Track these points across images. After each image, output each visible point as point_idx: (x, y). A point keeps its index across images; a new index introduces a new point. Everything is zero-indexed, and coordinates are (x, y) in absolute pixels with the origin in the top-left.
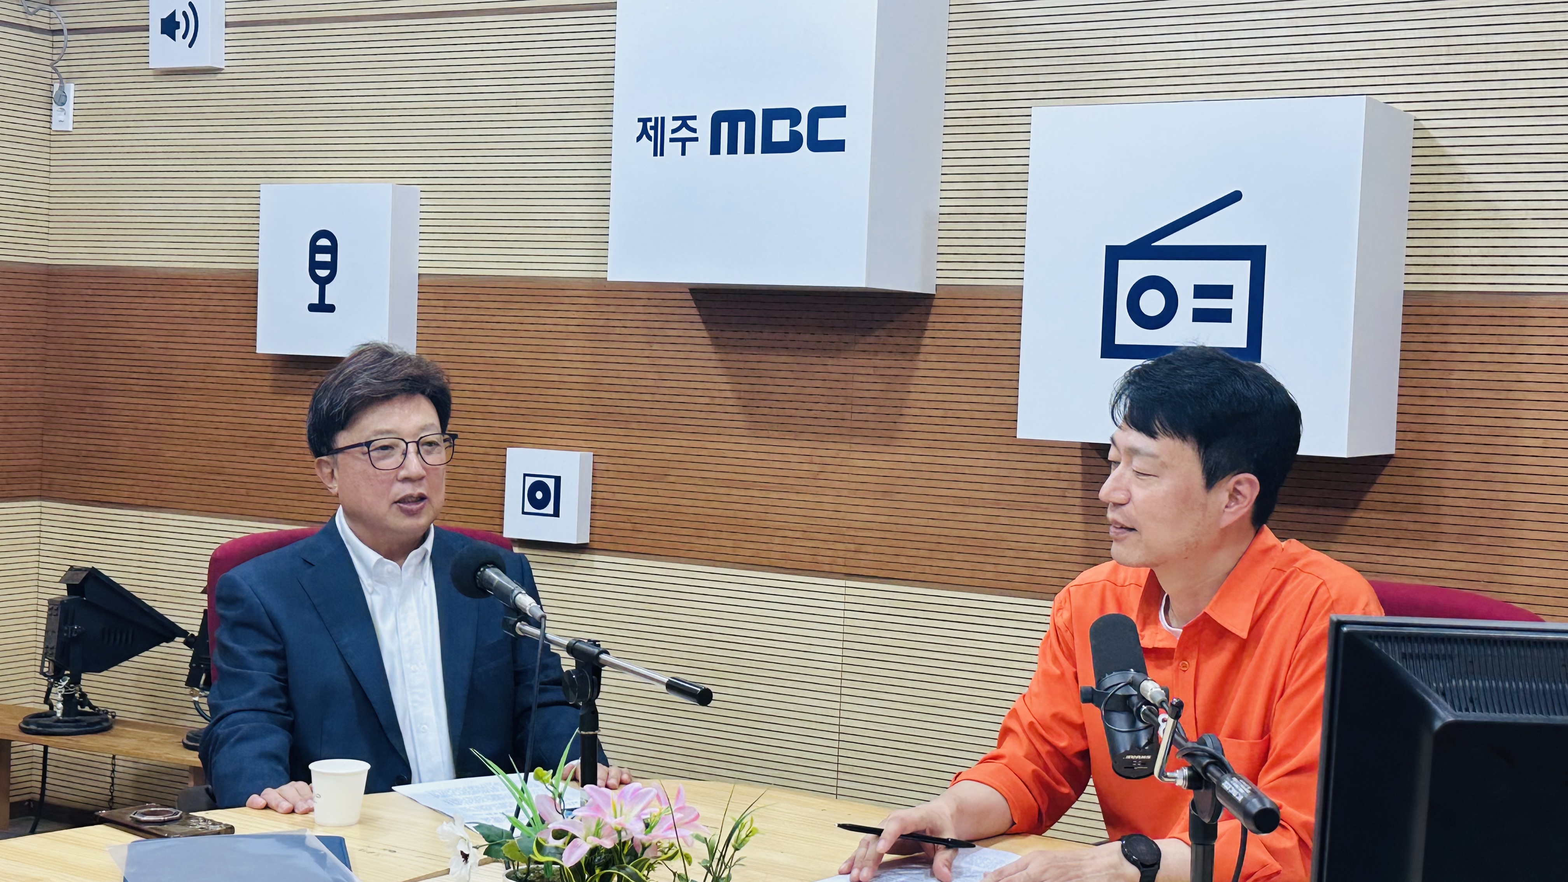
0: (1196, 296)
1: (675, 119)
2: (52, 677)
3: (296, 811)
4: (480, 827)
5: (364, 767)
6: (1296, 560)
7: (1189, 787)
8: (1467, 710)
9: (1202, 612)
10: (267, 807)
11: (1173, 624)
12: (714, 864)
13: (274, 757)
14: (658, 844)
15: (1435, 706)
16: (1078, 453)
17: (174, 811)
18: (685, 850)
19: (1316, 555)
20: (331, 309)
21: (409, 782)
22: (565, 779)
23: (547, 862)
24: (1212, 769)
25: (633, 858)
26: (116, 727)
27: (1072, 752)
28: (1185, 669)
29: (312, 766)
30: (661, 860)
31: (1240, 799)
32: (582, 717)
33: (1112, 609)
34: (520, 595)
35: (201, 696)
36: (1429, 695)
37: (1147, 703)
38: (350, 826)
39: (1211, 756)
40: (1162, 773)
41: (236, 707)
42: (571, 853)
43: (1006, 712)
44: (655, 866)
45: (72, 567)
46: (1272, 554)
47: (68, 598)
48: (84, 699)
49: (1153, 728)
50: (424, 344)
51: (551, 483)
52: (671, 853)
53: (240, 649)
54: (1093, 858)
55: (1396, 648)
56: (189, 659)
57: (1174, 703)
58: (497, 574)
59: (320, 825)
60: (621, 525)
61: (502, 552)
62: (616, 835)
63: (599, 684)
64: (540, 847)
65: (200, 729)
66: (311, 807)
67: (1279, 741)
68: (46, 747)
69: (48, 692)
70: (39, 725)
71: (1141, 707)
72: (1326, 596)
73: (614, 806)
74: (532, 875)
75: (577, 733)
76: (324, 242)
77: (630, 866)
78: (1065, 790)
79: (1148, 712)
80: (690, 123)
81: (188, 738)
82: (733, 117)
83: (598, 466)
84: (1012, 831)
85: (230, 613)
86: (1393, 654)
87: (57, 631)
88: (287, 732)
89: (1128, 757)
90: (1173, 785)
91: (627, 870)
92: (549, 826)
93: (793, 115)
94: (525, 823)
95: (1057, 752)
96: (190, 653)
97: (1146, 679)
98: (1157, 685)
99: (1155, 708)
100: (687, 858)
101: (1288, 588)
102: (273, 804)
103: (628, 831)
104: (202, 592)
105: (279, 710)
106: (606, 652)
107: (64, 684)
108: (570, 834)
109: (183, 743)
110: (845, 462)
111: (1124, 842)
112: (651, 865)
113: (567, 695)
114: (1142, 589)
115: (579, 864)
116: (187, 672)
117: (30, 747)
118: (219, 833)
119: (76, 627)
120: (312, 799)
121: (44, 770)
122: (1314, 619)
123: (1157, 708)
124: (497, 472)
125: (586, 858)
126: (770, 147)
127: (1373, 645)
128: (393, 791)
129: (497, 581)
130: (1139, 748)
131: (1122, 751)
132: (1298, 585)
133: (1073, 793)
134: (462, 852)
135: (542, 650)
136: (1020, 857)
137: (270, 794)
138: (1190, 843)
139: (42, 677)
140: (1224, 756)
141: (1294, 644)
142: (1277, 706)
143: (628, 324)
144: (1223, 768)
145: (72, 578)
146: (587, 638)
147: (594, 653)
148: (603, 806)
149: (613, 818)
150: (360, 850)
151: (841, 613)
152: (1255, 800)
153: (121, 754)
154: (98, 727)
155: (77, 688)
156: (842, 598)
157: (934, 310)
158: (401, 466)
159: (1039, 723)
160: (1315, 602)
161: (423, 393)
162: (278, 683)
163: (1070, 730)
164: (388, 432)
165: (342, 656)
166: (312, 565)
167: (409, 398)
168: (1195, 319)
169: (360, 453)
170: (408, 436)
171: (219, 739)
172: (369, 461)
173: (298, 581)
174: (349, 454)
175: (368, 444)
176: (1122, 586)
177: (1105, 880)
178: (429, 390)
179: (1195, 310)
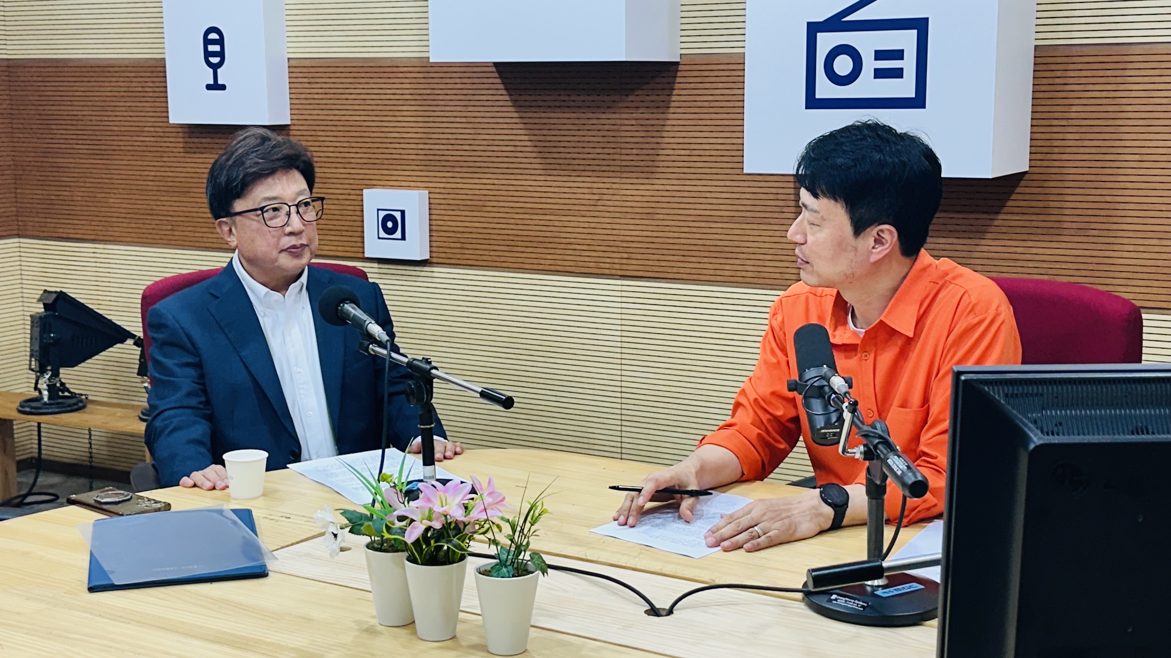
0: (876, 59)
2: (38, 372)
3: (216, 488)
4: (344, 512)
5: (265, 455)
6: (946, 274)
7: (865, 459)
8: (1053, 434)
9: (878, 321)
10: (195, 486)
11: (858, 325)
12: (516, 537)
13: (199, 442)
15: (1029, 433)
17: (126, 493)
20: (223, 87)
23: (394, 539)
24: (880, 447)
25: (457, 533)
26: (90, 406)
28: (867, 358)
29: (225, 456)
31: (899, 473)
34: (370, 324)
36: (1026, 425)
37: (835, 393)
38: (257, 498)
39: (880, 437)
40: (844, 450)
41: (169, 406)
42: (411, 533)
43: (738, 390)
45: (45, 291)
46: (930, 270)
47: (45, 314)
48: (64, 388)
49: (839, 411)
50: (296, 112)
51: (398, 215)
53: (169, 362)
54: (800, 502)
55: (1001, 391)
56: (138, 357)
58: (353, 308)
59: (234, 499)
60: (452, 245)
62: (444, 518)
63: (432, 393)
64: (388, 528)
66: (227, 484)
67: (935, 409)
68: (39, 424)
69: (37, 383)
70: (32, 408)
71: (831, 395)
72: (967, 302)
73: (440, 497)
74: (385, 545)
76: (213, 36)
77: (455, 539)
78: (782, 446)
79: (836, 399)
81: (143, 413)
83: (432, 201)
84: (743, 480)
85: (160, 336)
86: (998, 395)
87: (38, 338)
88: (207, 422)
89: (823, 431)
90: (853, 457)
91: (453, 542)
92: (394, 513)
95: (776, 418)
96: (139, 352)
99: (840, 398)
101: (940, 296)
102: (199, 483)
103: (452, 515)
105: (201, 406)
106: (436, 368)
107: (47, 377)
108: (409, 519)
109: (139, 417)
110: (617, 192)
111: (823, 489)
112: (470, 538)
114: (834, 298)
115: (417, 540)
116: (137, 366)
117: (27, 424)
118: (159, 510)
119: (52, 335)
120: (227, 477)
121: (39, 436)
122: (959, 319)
123: (842, 397)
124: (358, 208)
125: (423, 534)
127: (984, 389)
129: (352, 315)
130: (831, 424)
131: (819, 427)
132: (949, 292)
134: (332, 533)
137: (197, 476)
139: (31, 372)
141: (945, 337)
142: (934, 385)
143: (449, 92)
144: (890, 447)
145: (46, 299)
146: (420, 358)
147: (426, 368)
148: (433, 499)
149: (440, 507)
150: (264, 518)
151: (619, 305)
152: (910, 474)
153: (95, 427)
154: (76, 407)
155: (57, 379)
156: (619, 294)
157: (679, 74)
158: (287, 224)
159: (762, 399)
160: (960, 306)
161: (297, 168)
162: (198, 386)
163: (784, 403)
164: (274, 198)
165: (244, 364)
166: (217, 297)
167: (287, 172)
168: (876, 77)
169: (254, 215)
170: (290, 201)
171: (158, 430)
172: (263, 221)
173: (208, 310)
174: (245, 217)
175: (262, 209)
176: (821, 296)
177: (808, 518)
178: (302, 165)
179: (876, 70)
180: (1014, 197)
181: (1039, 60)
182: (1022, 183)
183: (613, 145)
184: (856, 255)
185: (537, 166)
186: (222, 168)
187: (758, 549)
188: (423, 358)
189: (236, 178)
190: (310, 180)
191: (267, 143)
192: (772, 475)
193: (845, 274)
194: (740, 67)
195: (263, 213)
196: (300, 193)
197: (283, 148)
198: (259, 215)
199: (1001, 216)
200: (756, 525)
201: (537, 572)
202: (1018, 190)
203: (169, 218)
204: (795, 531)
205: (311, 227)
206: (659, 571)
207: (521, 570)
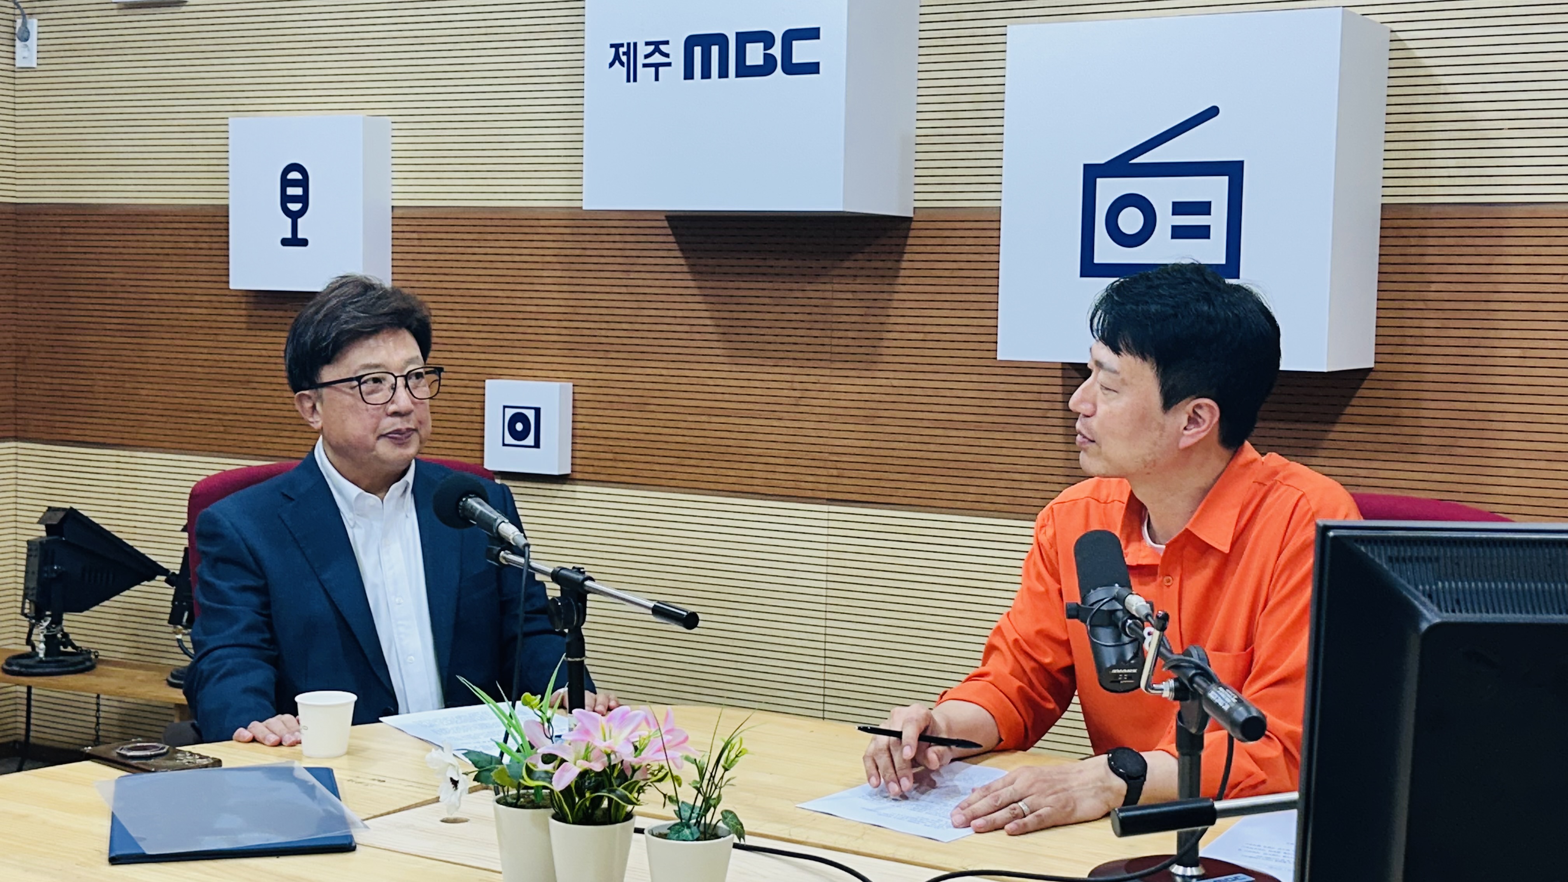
0: (1174, 213)
1: (647, 44)
2: (33, 618)
3: (284, 743)
4: (468, 754)
5: (351, 698)
6: (1276, 473)
7: (1175, 699)
8: (1454, 611)
9: (1185, 528)
10: (254, 740)
11: (1156, 540)
12: (705, 785)
13: (257, 691)
14: (648, 767)
15: (1421, 608)
16: (1059, 373)
17: (161, 746)
18: (675, 774)
19: (1296, 467)
20: (304, 243)
21: (396, 712)
22: (552, 707)
23: (537, 787)
24: (1198, 679)
25: (623, 781)
26: (100, 667)
27: (1056, 668)
28: (1169, 584)
29: (298, 699)
30: (651, 782)
31: (1226, 708)
32: (568, 644)
33: (1095, 526)
34: (503, 524)
35: (184, 634)
36: (1417, 598)
37: (1132, 617)
38: (341, 756)
39: (1197, 667)
40: (1148, 686)
41: (221, 644)
42: (561, 776)
43: (989, 633)
44: (645, 788)
45: (50, 508)
46: (1254, 466)
47: (47, 539)
48: (67, 640)
49: (1138, 641)
50: (399, 276)
51: (531, 414)
52: (661, 775)
53: (223, 585)
54: (1080, 771)
55: (1383, 552)
56: (171, 598)
57: (1160, 616)
58: (479, 503)
59: (309, 757)
60: (603, 455)
61: (484, 482)
62: (606, 758)
63: (585, 614)
64: (530, 772)
65: (184, 667)
66: (299, 739)
67: (1262, 653)
68: (29, 688)
69: (30, 634)
70: (21, 666)
71: (1126, 621)
72: (1306, 508)
73: (603, 729)
74: (522, 800)
75: (564, 660)
76: (295, 175)
77: (620, 789)
78: (1051, 706)
79: (1133, 626)
80: (663, 48)
81: (173, 676)
82: (705, 41)
83: (578, 397)
84: (999, 748)
85: (211, 549)
86: (1380, 558)
87: (36, 572)
88: (272, 668)
89: (1114, 671)
90: (1160, 696)
91: (618, 792)
92: (538, 751)
93: (766, 38)
94: (515, 749)
95: (1042, 668)
96: (172, 591)
97: (1131, 594)
98: (1142, 599)
99: (1140, 622)
100: (677, 780)
101: (1269, 500)
102: (259, 736)
103: (617, 754)
104: (183, 530)
105: (265, 646)
106: (591, 579)
107: (45, 624)
108: (559, 759)
109: (167, 680)
110: (826, 387)
111: (1110, 755)
112: (641, 787)
113: (553, 623)
114: (1125, 505)
115: (569, 788)
116: (169, 610)
117: (13, 689)
118: (206, 766)
119: (55, 568)
120: (299, 731)
121: (29, 712)
122: (1294, 532)
123: (1143, 622)
124: (477, 405)
125: (576, 782)
126: (744, 71)
127: (1359, 549)
128: (381, 722)
129: (478, 512)
130: (1125, 662)
131: (1108, 666)
132: (1280, 496)
133: (1058, 709)
134: (452, 779)
135: (526, 579)
136: (1007, 773)
137: (257, 728)
138: (1177, 754)
139: (23, 618)
140: (1210, 666)
141: (1275, 557)
142: (1260, 619)
143: (605, 253)
144: (1210, 678)
145: (50, 518)
146: (570, 566)
147: (578, 579)
148: (592, 730)
149: (602, 741)
150: (349, 781)
151: (824, 539)
152: (1241, 709)
153: (105, 693)
154: (81, 667)
155: (59, 628)
156: (825, 524)
157: (912, 233)
158: (391, 401)
159: (1025, 641)
160: (1294, 517)
161: (409, 328)
162: (261, 618)
163: (1055, 646)
164: (377, 366)
165: (325, 590)
166: (291, 499)
167: (395, 333)
168: (1174, 237)
169: (347, 387)
170: (396, 370)
171: (205, 674)
172: (360, 395)
173: (279, 517)
174: (336, 388)
175: (358, 379)
176: (1105, 503)
177: (1092, 793)
178: (415, 324)
179: (1174, 227)
180: (1354, 402)
181: (1388, 223)
182: (1366, 384)
183: (821, 326)
184: (1161, 435)
185: (718, 352)
186: (307, 324)
187: (1024, 831)
188: (574, 568)
189: (326, 337)
190: (425, 346)
191: (371, 293)
192: (1039, 743)
193: (1144, 461)
194: (995, 225)
195: (359, 385)
196: (410, 362)
197: (392, 299)
198: (354, 387)
199: (1338, 427)
200: (1020, 800)
201: (731, 836)
202: (1360, 393)
203: (221, 416)
204: (1073, 810)
205: (422, 406)
206: (891, 856)
207: (709, 833)
